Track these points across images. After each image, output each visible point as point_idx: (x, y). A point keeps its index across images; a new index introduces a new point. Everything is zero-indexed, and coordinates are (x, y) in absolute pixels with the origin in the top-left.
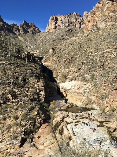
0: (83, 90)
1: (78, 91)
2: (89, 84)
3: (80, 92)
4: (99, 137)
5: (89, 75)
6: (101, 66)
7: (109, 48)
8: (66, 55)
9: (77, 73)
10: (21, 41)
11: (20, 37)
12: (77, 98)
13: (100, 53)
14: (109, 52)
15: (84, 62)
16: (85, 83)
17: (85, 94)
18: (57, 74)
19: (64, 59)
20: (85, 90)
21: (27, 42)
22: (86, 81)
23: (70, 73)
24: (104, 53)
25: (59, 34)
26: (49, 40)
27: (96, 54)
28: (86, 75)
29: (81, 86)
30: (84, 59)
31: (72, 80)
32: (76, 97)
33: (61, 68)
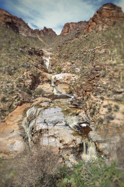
0: (71, 81)
1: (66, 82)
2: (77, 76)
3: (68, 82)
4: (58, 119)
5: (79, 68)
6: (91, 61)
7: (100, 46)
8: (66, 51)
9: (70, 67)
10: (40, 41)
11: (40, 39)
12: (64, 88)
13: (92, 50)
14: (99, 49)
15: (78, 57)
16: (74, 75)
17: (72, 85)
18: (56, 67)
19: (64, 55)
20: (73, 81)
21: (45, 42)
22: (76, 73)
23: (65, 66)
24: (95, 50)
25: (71, 36)
26: (63, 41)
27: (89, 50)
28: (76, 68)
29: (70, 77)
30: (79, 54)
31: (65, 72)
32: (64, 86)
33: (60, 62)
